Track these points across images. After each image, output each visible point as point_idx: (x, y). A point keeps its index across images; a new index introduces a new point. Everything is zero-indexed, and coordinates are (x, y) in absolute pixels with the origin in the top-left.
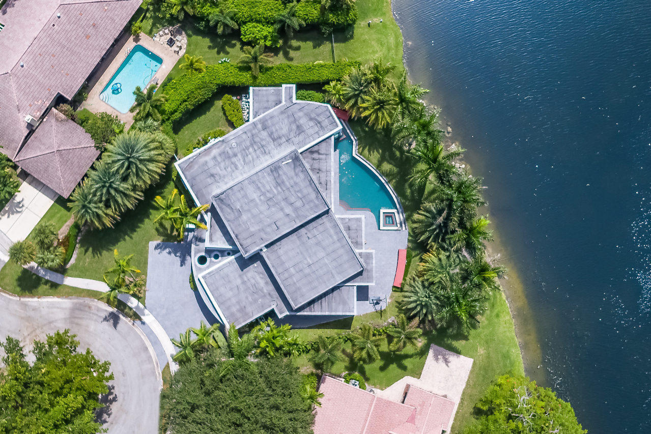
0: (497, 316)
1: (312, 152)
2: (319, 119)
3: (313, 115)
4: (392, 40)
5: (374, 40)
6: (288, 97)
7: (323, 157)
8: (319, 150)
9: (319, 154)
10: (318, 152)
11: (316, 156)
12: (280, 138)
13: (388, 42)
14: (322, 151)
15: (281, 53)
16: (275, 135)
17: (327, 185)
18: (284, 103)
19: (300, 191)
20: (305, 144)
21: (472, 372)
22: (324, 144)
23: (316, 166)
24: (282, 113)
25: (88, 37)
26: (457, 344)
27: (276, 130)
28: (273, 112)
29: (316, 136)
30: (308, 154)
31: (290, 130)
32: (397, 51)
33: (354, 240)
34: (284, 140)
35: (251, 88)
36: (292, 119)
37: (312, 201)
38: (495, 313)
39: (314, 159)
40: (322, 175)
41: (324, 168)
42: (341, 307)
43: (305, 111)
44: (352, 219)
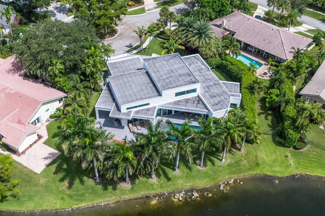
0: (62, 199)
1: (198, 101)
2: (219, 105)
3: (222, 103)
4: (278, 169)
5: (277, 157)
6: (233, 95)
7: (195, 105)
8: (200, 104)
9: (197, 104)
10: (199, 103)
11: (196, 102)
12: (209, 89)
13: (276, 166)
14: (198, 105)
15: (263, 111)
16: (210, 87)
17: (177, 104)
18: (230, 93)
19: (175, 82)
20: (204, 98)
21: (31, 171)
22: (203, 106)
23: (189, 101)
24: (224, 92)
25: (264, 40)
26: (54, 167)
27: (213, 88)
28: (224, 88)
29: (209, 102)
30: (198, 99)
31: (213, 93)
32: (269, 171)
33: (140, 111)
34: (207, 90)
35: (239, 83)
36: (220, 94)
37: (168, 85)
38: (65, 196)
39: (194, 101)
40: (184, 103)
41: (188, 104)
42: (102, 101)
43: (225, 100)
44: (154, 112)
